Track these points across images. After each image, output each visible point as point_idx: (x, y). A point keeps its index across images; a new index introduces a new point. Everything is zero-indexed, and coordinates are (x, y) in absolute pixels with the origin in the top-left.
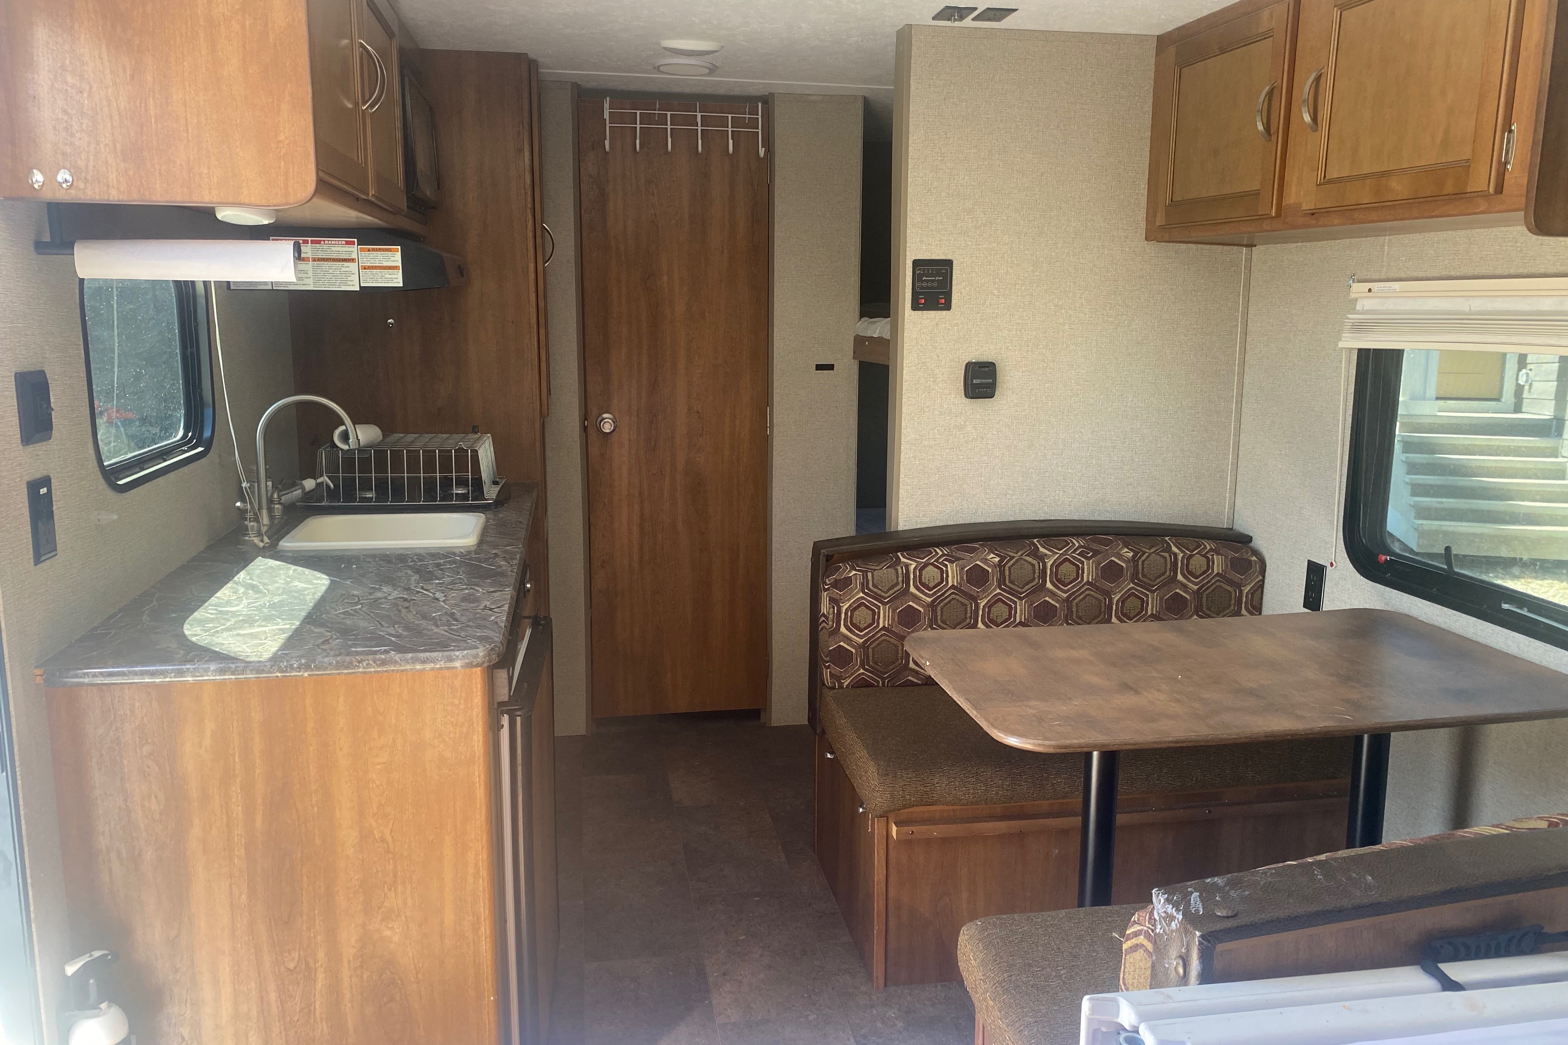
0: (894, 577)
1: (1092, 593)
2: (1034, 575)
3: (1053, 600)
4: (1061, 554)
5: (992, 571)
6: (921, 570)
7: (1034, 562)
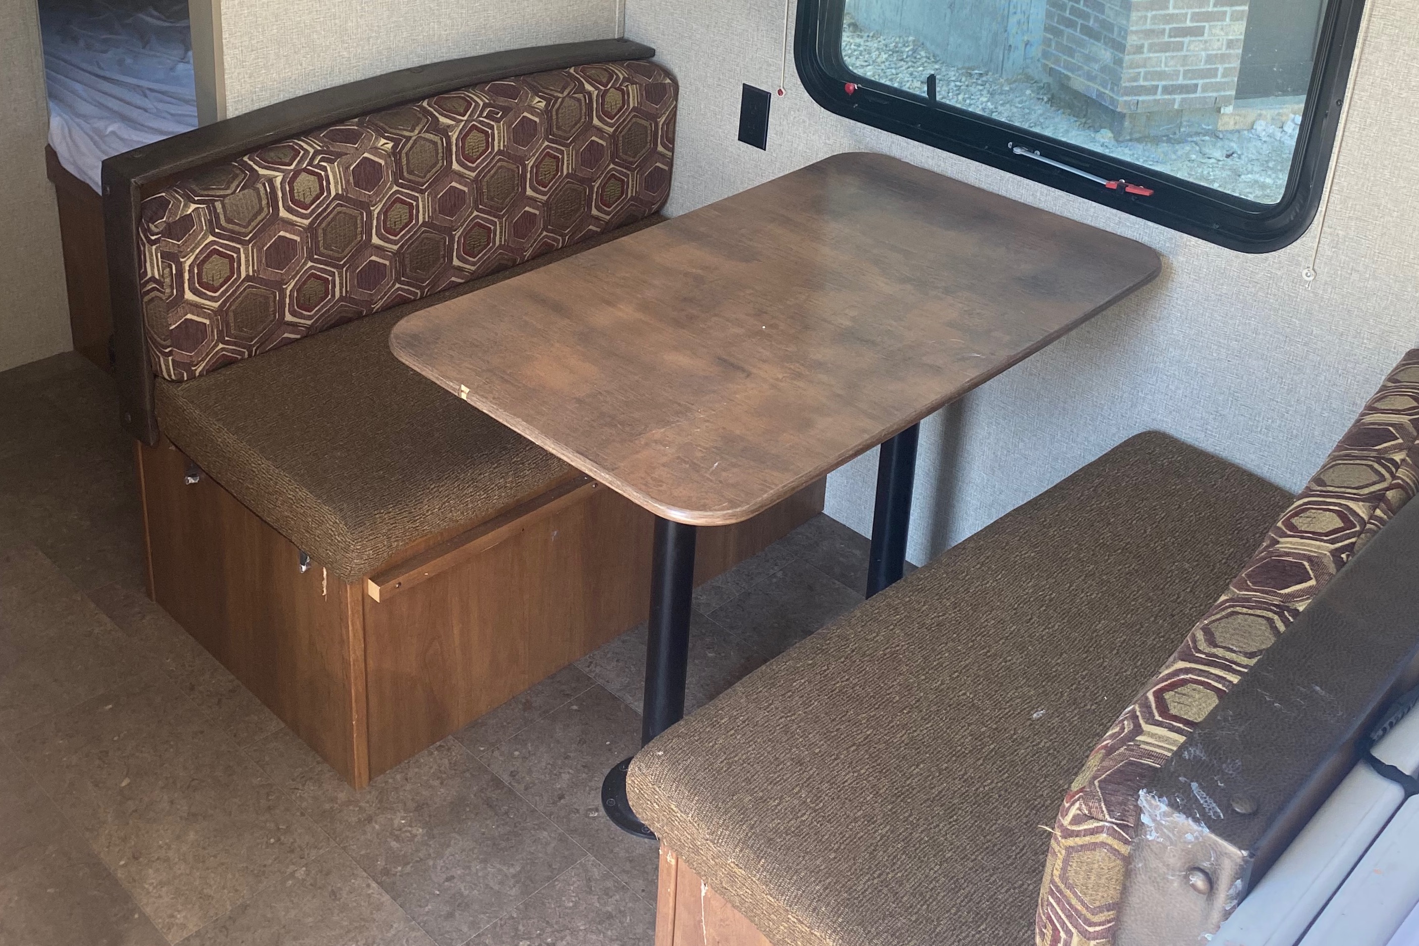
0: (256, 201)
1: (504, 164)
2: (437, 156)
3: (460, 184)
4: (466, 121)
5: (386, 163)
6: (291, 183)
7: (436, 139)
